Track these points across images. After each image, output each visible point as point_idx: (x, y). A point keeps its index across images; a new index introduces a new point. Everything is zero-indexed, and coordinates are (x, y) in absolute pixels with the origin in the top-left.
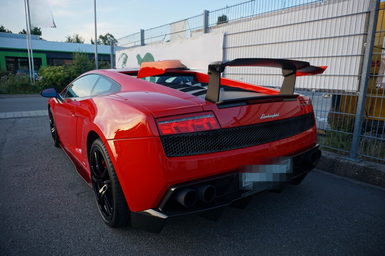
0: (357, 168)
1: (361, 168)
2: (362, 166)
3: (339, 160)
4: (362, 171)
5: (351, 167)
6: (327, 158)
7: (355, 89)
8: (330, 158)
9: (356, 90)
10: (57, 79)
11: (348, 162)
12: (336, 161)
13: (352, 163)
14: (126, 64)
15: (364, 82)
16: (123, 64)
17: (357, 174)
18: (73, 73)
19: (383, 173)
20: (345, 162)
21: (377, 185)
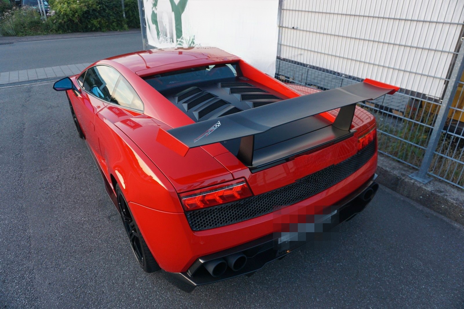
0: (423, 192)
1: (427, 192)
2: (428, 191)
3: (404, 178)
4: (428, 195)
5: (416, 189)
6: (391, 173)
7: (439, 95)
8: (394, 174)
9: (439, 97)
10: (73, 13)
11: (414, 183)
12: (401, 179)
13: (418, 185)
14: (156, 7)
15: (451, 92)
16: (152, 6)
17: (421, 197)
18: (92, 5)
19: (450, 203)
20: (411, 182)
21: (441, 214)
